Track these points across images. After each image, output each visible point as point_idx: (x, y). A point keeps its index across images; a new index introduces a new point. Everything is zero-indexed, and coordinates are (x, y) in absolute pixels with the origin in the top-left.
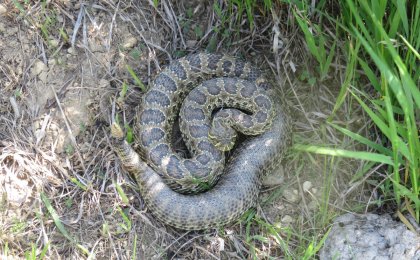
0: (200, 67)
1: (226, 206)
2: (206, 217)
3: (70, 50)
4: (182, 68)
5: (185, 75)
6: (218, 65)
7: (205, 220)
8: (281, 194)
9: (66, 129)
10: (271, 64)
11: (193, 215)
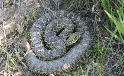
0: (60, 15)
1: (59, 66)
2: (50, 69)
3: (13, 6)
4: (53, 14)
5: (53, 17)
6: (67, 15)
7: (49, 70)
8: (85, 66)
9: (3, 32)
10: (93, 20)
11: (45, 67)
